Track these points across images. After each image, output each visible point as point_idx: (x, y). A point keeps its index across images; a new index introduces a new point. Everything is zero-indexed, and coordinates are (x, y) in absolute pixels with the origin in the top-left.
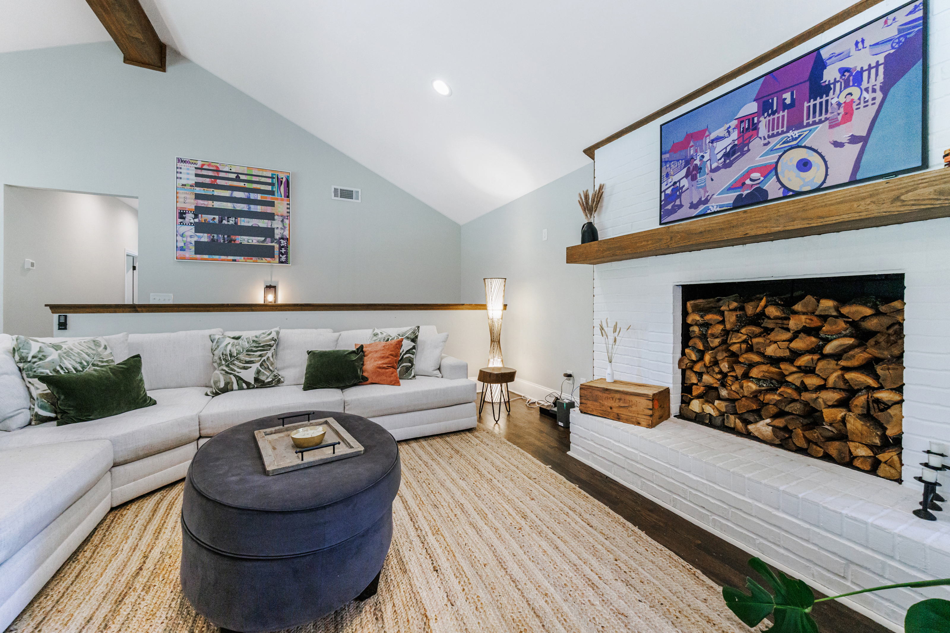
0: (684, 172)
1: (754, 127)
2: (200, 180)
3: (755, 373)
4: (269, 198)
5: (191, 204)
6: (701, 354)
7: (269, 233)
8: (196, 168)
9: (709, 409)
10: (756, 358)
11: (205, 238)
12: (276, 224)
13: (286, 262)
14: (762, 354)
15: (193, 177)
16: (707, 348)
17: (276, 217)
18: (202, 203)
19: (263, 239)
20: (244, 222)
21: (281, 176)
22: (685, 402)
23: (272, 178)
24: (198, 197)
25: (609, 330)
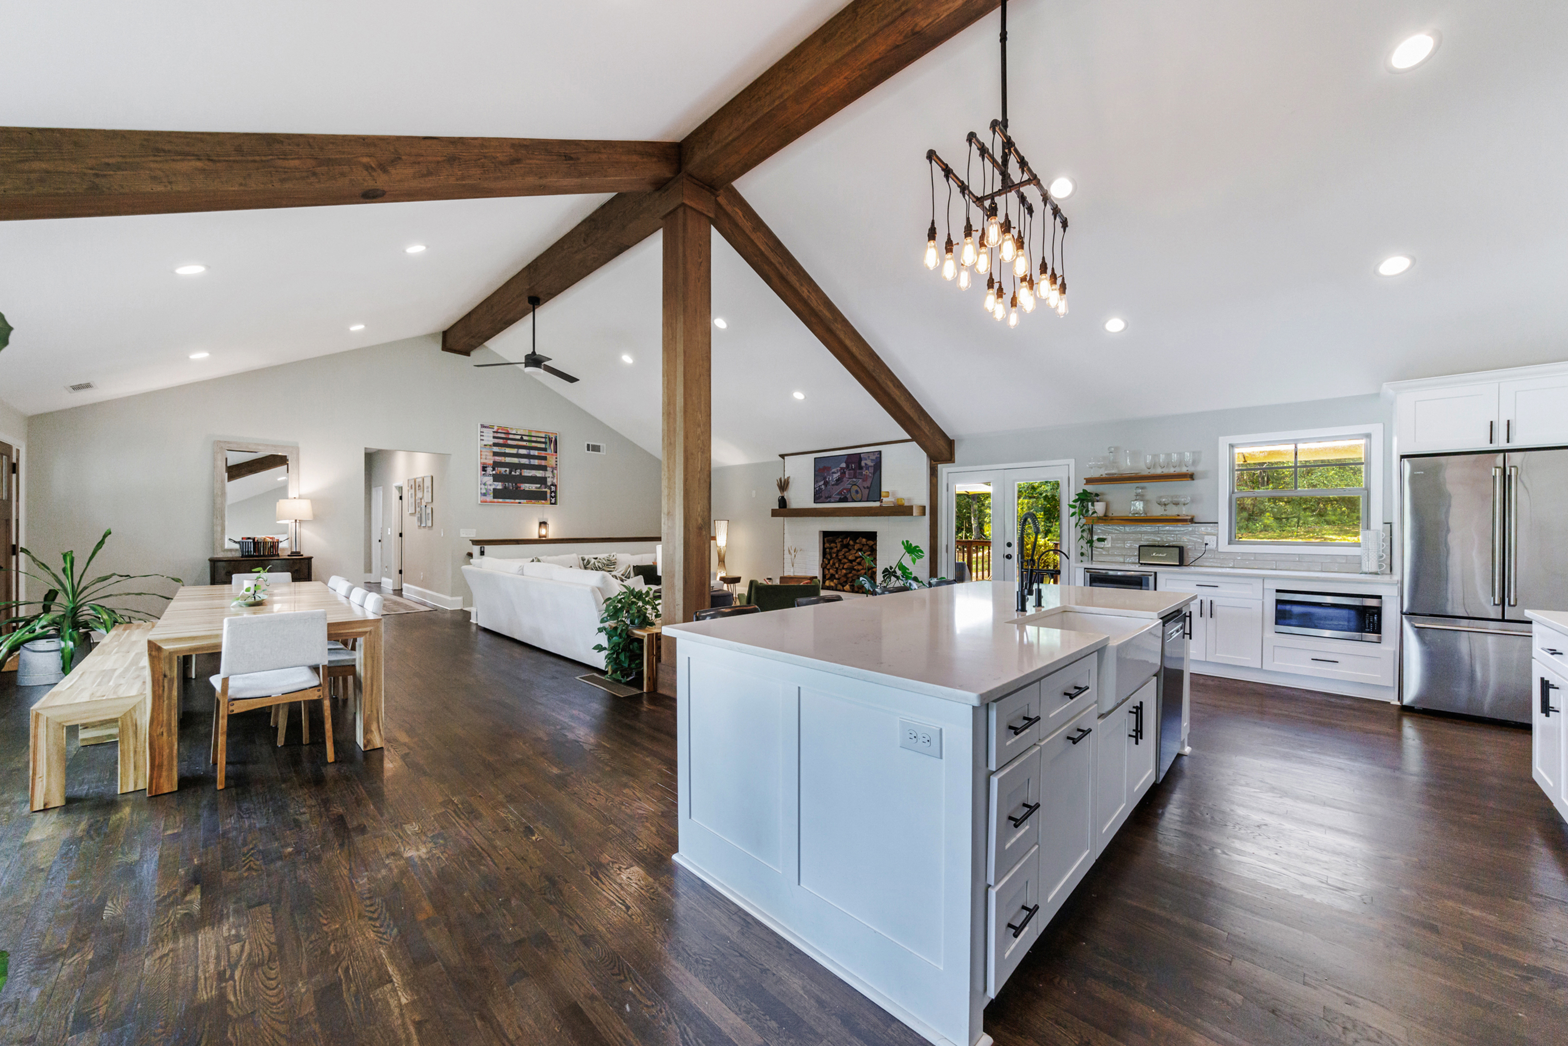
0: (822, 482)
1: (845, 473)
2: (496, 441)
3: (845, 566)
4: (543, 453)
5: (490, 460)
6: (829, 560)
7: (542, 481)
8: (494, 432)
9: (832, 584)
10: (846, 561)
11: (499, 486)
12: (548, 474)
13: (555, 503)
14: (847, 559)
15: (492, 439)
16: (832, 558)
17: (548, 469)
18: (498, 459)
19: (539, 486)
20: (527, 473)
21: (551, 436)
22: (824, 582)
23: (545, 438)
24: (495, 454)
25: (792, 552)
